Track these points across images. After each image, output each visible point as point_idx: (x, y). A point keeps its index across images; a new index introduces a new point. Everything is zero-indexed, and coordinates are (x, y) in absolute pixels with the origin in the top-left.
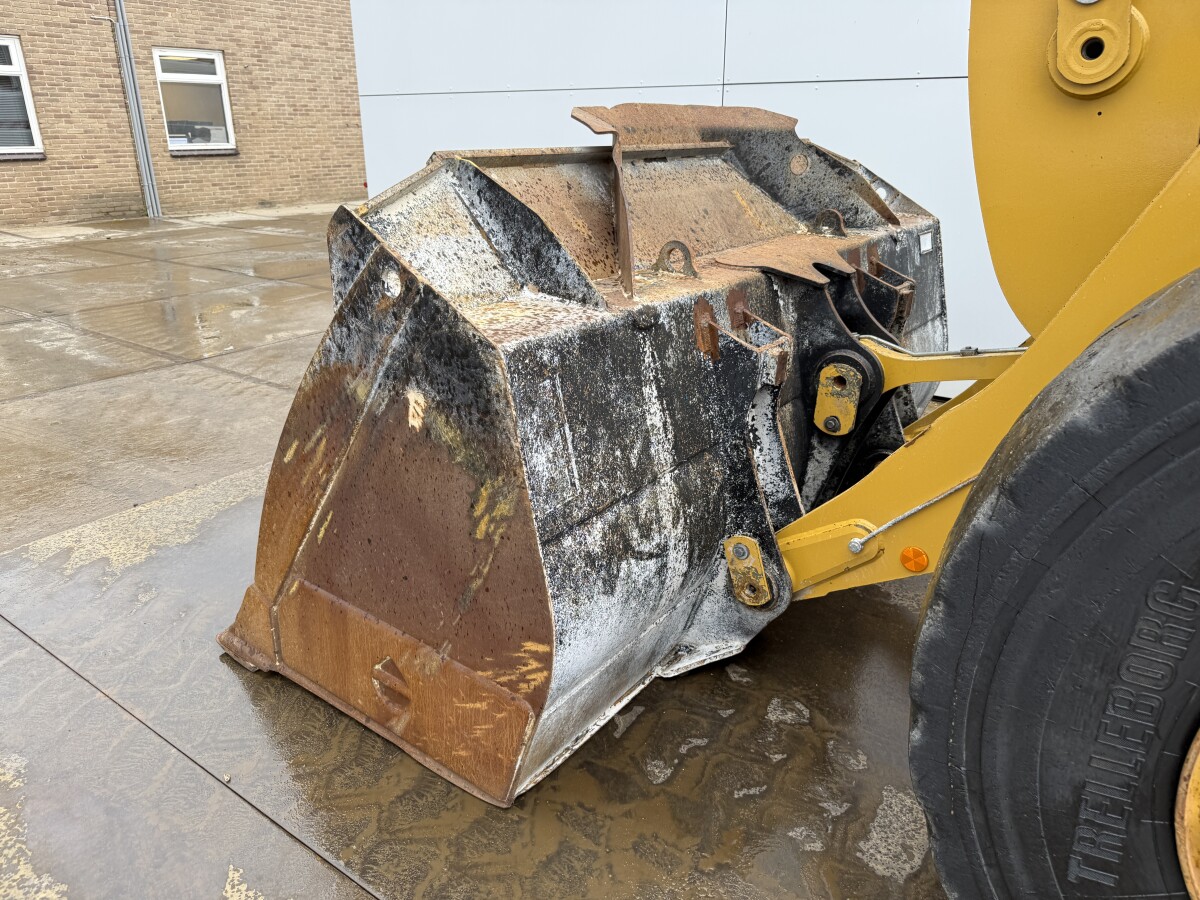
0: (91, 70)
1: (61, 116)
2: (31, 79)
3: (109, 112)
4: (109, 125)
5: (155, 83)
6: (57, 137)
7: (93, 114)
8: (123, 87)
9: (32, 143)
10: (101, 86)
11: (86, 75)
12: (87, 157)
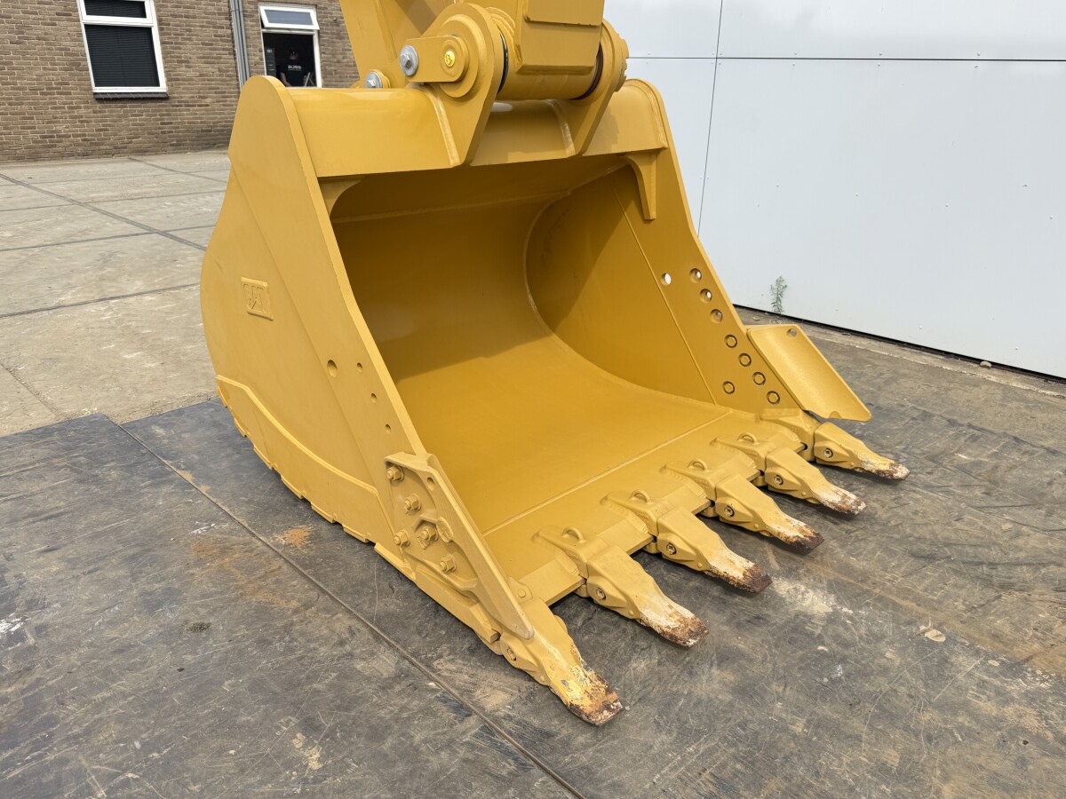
0: (208, 22)
1: (182, 62)
2: (161, 29)
3: (221, 58)
5: (259, 34)
7: (207, 59)
8: (233, 37)
9: (157, 84)
12: (200, 97)
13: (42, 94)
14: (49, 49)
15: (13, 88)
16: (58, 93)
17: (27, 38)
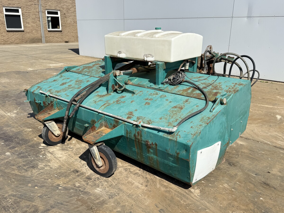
1: (27, 23)
2: (22, 15)
3: (36, 22)
4: (36, 25)
6: (26, 27)
7: (33, 22)
8: (40, 17)
9: (22, 28)
10: (35, 17)
11: (33, 15)
12: (32, 31)
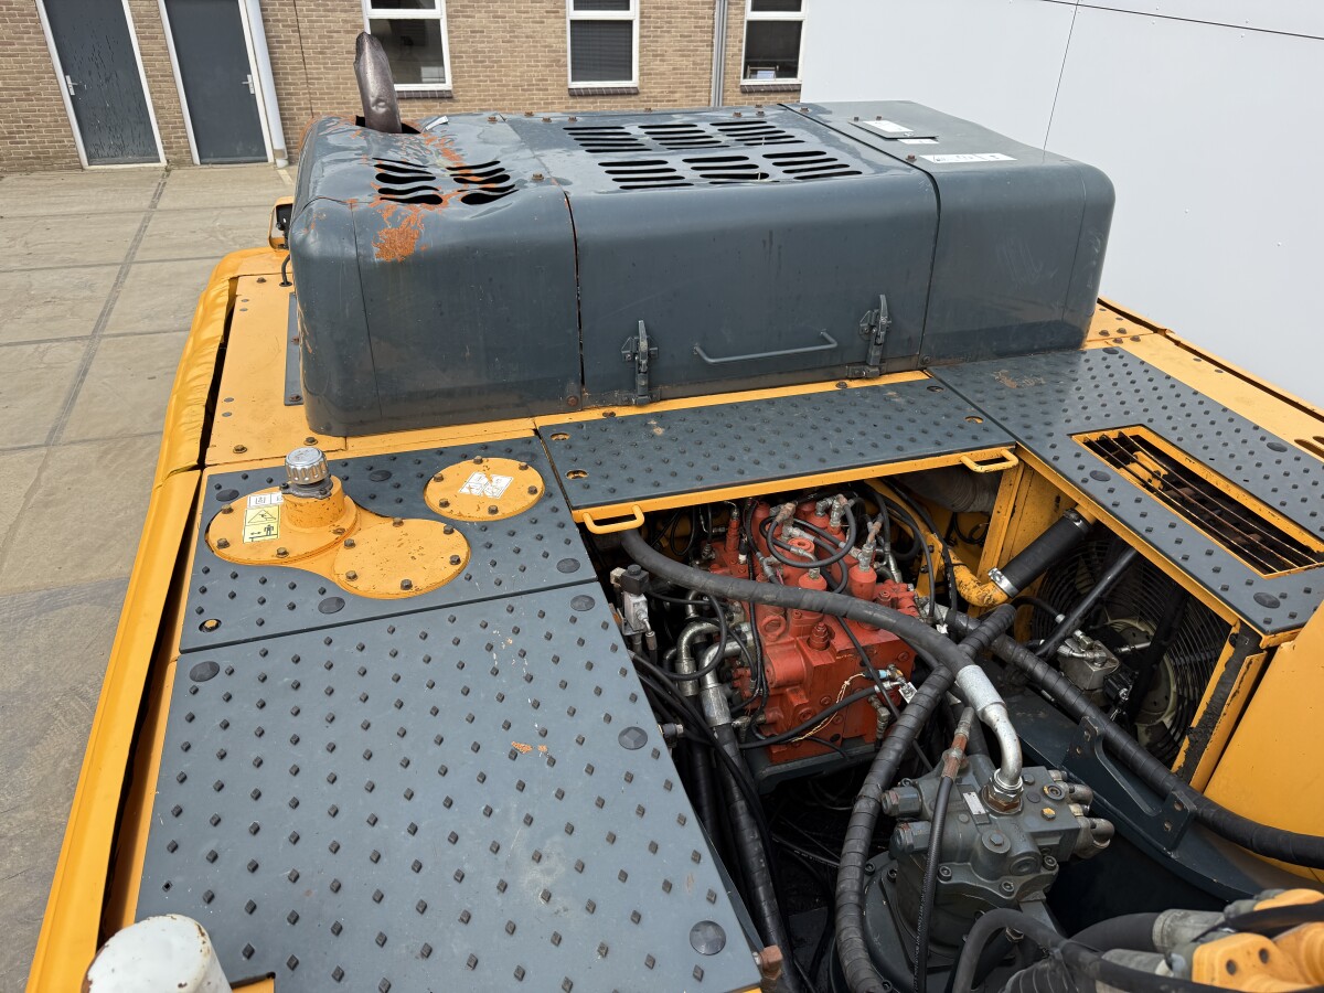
0: (690, 13)
1: (657, 56)
2: (642, 22)
3: (697, 50)
4: (694, 63)
5: (742, 23)
6: (650, 74)
7: (683, 53)
8: (713, 27)
9: (630, 78)
10: (696, 27)
11: (684, 17)
12: (670, 92)
13: (523, 90)
14: (535, 47)
15: (498, 85)
16: (537, 90)
17: (516, 37)
